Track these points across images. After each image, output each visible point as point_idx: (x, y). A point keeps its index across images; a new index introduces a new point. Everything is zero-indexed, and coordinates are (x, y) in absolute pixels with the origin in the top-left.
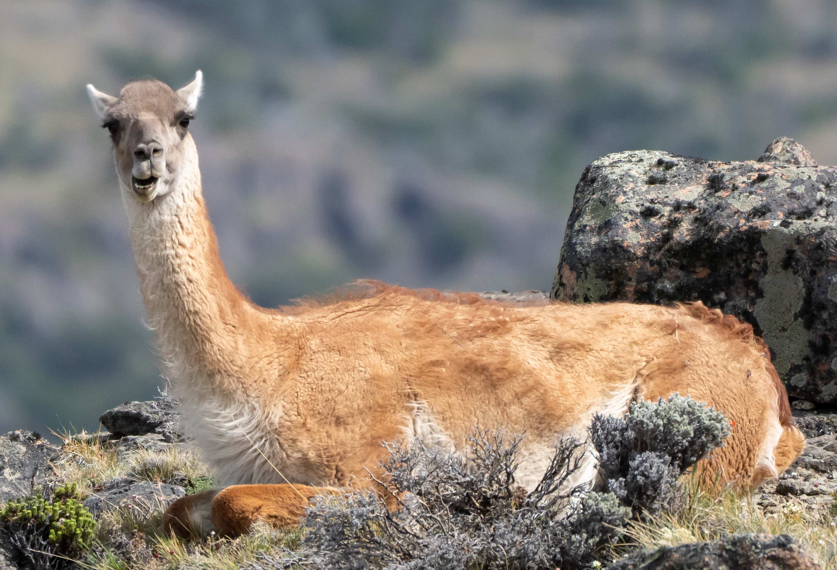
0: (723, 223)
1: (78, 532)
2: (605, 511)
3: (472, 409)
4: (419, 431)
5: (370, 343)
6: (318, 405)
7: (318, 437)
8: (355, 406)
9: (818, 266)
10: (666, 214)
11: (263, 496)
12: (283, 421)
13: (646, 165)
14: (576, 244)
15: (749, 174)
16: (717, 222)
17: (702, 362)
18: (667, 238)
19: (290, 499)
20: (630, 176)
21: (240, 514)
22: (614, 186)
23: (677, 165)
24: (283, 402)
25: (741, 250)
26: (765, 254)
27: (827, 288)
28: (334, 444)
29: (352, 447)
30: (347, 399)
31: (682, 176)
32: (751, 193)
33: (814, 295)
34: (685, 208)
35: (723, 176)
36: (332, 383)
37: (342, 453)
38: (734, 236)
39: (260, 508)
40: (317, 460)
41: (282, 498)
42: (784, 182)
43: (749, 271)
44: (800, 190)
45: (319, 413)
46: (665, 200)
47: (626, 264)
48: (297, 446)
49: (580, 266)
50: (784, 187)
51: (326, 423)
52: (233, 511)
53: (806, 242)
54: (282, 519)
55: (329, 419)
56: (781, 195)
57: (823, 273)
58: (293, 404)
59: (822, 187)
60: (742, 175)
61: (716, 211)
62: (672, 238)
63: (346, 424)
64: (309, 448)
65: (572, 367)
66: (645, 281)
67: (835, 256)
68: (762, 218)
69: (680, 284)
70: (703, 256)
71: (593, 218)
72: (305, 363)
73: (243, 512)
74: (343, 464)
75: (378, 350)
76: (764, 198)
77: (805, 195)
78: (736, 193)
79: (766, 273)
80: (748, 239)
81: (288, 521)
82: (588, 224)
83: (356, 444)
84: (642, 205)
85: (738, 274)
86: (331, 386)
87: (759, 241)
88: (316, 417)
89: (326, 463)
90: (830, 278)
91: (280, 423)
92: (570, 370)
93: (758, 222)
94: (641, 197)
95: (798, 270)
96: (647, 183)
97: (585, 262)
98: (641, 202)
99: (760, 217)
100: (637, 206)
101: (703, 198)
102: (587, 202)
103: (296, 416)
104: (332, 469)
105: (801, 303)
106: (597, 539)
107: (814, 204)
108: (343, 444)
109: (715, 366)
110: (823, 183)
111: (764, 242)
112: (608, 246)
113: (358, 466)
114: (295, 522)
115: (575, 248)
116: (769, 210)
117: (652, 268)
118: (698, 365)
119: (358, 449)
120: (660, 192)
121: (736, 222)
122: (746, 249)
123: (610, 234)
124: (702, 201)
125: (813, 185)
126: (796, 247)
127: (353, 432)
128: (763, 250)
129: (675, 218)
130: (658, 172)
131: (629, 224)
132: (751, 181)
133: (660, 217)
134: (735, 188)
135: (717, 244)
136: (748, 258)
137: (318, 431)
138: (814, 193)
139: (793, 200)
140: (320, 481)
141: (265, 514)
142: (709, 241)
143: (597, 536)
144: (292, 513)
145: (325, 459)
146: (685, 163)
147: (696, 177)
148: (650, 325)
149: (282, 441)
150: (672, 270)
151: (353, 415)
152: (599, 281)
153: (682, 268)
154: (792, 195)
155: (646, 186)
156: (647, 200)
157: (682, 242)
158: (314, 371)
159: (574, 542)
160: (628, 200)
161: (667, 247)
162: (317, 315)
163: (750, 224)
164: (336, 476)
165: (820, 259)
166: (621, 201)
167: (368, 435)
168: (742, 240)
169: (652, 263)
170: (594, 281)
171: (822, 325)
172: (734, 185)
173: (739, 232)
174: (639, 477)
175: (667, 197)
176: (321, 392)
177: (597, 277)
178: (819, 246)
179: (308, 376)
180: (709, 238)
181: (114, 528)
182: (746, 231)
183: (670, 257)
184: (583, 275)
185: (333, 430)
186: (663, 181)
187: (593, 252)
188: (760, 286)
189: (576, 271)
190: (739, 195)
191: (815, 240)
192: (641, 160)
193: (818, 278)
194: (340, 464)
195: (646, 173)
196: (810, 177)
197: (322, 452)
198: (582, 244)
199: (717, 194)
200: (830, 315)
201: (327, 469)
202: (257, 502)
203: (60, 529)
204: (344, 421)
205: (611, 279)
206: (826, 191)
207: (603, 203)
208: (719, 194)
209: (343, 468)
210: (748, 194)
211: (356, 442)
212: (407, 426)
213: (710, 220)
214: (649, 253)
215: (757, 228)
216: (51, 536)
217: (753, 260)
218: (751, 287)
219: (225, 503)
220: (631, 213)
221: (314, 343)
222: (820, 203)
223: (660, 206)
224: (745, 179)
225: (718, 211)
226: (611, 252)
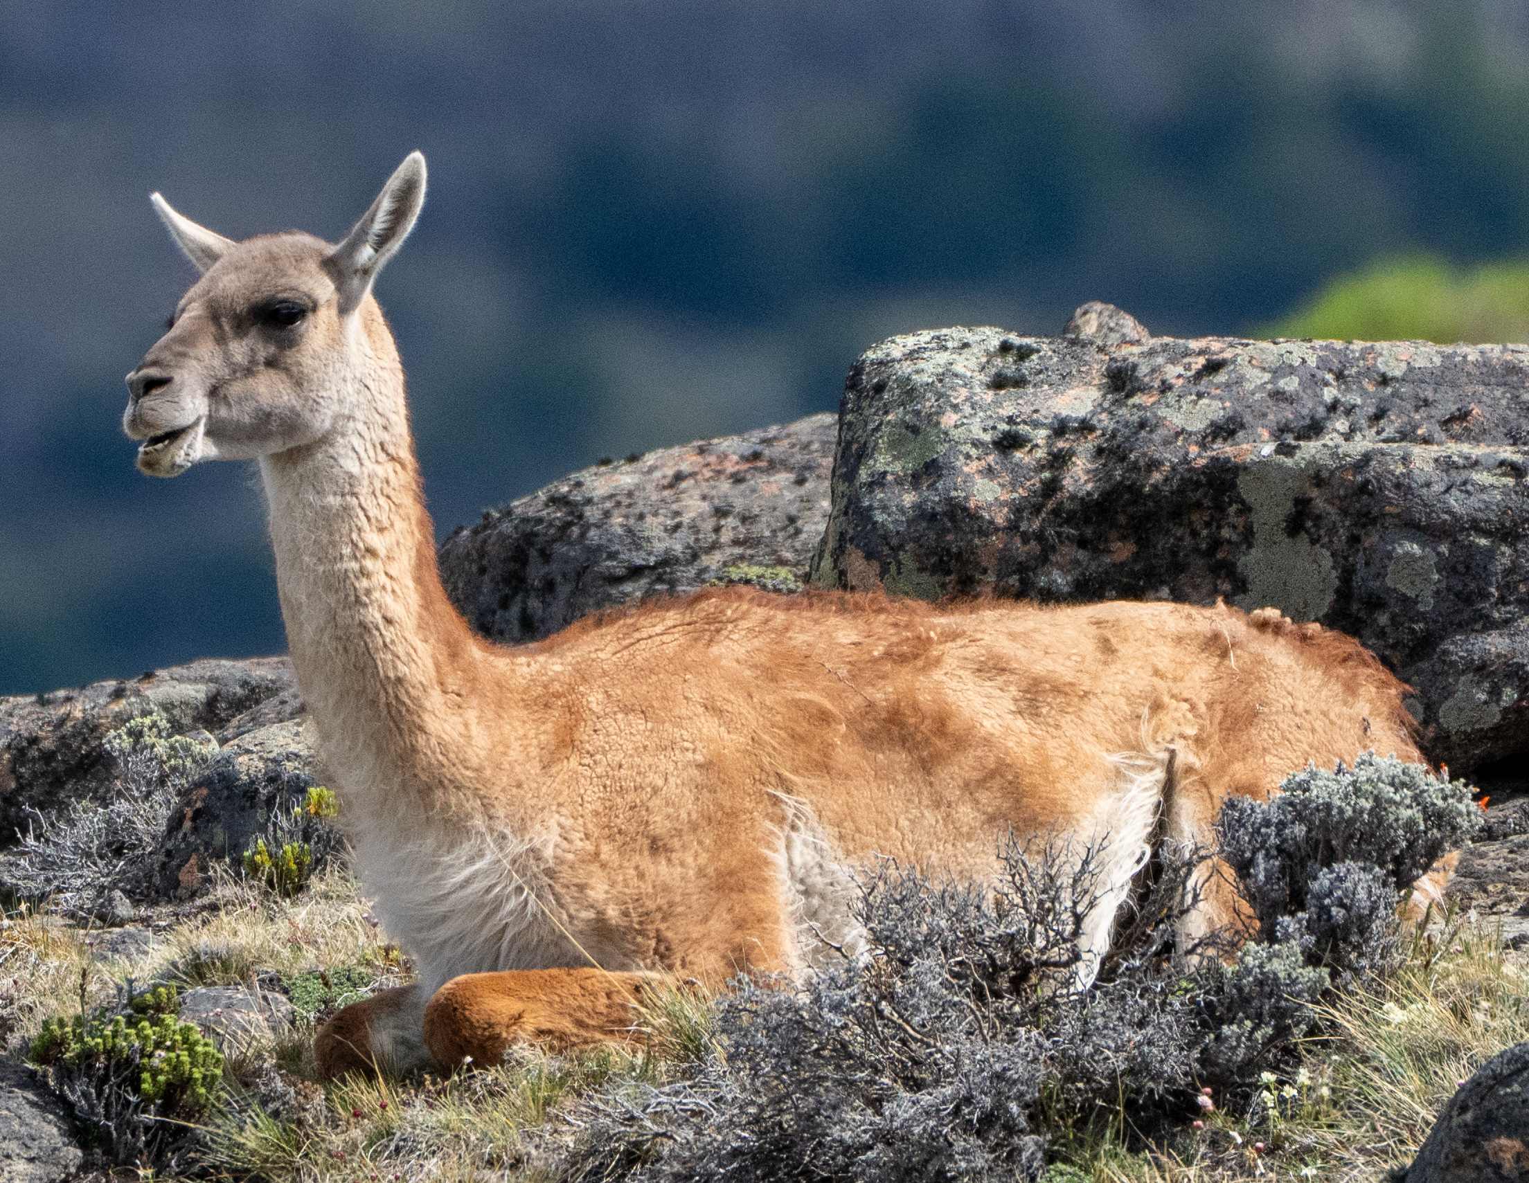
0: (1157, 456)
1: (197, 1075)
2: (1282, 975)
3: (891, 815)
4: (798, 861)
5: (695, 695)
6: (617, 816)
7: (621, 878)
8: (684, 816)
9: (1364, 526)
10: (1040, 442)
11: (524, 994)
12: (559, 852)
13: (979, 355)
14: (870, 508)
15: (1186, 360)
16: (1145, 455)
17: (1284, 706)
18: (1051, 487)
19: (574, 997)
20: (956, 375)
21: (485, 1029)
22: (929, 395)
23: (1038, 351)
24: (557, 816)
25: (1198, 505)
26: (1246, 509)
27: (1385, 567)
28: (650, 890)
29: (683, 894)
30: (667, 805)
31: (1053, 371)
32: (1200, 395)
33: (1357, 580)
34: (1075, 430)
35: (1135, 367)
36: (639, 773)
37: (665, 907)
38: (1182, 479)
39: (520, 1016)
40: (623, 922)
41: (559, 996)
42: (1257, 372)
43: (1216, 543)
44: (1290, 384)
45: (620, 832)
46: (1035, 416)
47: (976, 541)
48: (586, 896)
49: (886, 550)
50: (1259, 382)
51: (633, 850)
52: (471, 1023)
53: (1335, 482)
54: (562, 1037)
55: (639, 843)
56: (1257, 396)
57: (1375, 538)
58: (575, 819)
59: (1329, 377)
60: (1173, 363)
61: (1136, 433)
62: (1061, 488)
63: (668, 850)
64: (608, 899)
65: (1057, 727)
66: (1014, 572)
67: (1397, 506)
68: (1230, 442)
69: (1083, 574)
70: (1122, 519)
71: (895, 458)
72: (586, 738)
73: (491, 1025)
74: (668, 928)
75: (711, 708)
76: (1228, 404)
77: (1301, 393)
78: (1171, 397)
79: (1250, 546)
80: (1210, 484)
81: (573, 1039)
82: (888, 469)
83: (691, 888)
84: (994, 428)
85: (1196, 550)
86: (638, 779)
87: (1233, 486)
88: (614, 840)
89: (637, 927)
90: (1390, 548)
91: (556, 857)
92: (1055, 733)
93: (1224, 449)
94: (989, 413)
95: (1320, 536)
96: (989, 387)
97: (894, 542)
98: (991, 423)
99: (1225, 440)
100: (985, 430)
101: (1104, 410)
102: (877, 429)
103: (581, 840)
104: (649, 939)
105: (1330, 598)
106: (1270, 1031)
107: (1321, 411)
108: (666, 889)
109: (1307, 712)
110: (1330, 371)
111: (1244, 485)
112: (938, 509)
113: (699, 928)
114: (586, 1042)
115: (870, 518)
116: (1242, 426)
117: (1027, 548)
118: (1277, 712)
119: (695, 897)
120: (1020, 401)
121: (1182, 452)
122: (1207, 502)
123: (940, 485)
124: (1104, 416)
125: (1313, 376)
126: (1314, 493)
127: (682, 864)
128: (1243, 502)
129: (1061, 450)
130: (1007, 364)
131: (974, 466)
132: (1193, 372)
133: (1030, 451)
134: (1166, 388)
135: (1150, 496)
136: (1212, 517)
137: (621, 867)
138: (1318, 390)
139: (1283, 405)
140: (627, 961)
141: (530, 1028)
142: (1134, 490)
143: (1267, 1024)
144: (580, 1024)
145: (636, 919)
146: (1053, 347)
147: (1079, 371)
148: (1179, 640)
149: (558, 888)
150: (1065, 550)
151: (679, 833)
152: (925, 576)
153: (1082, 543)
154: (1278, 396)
155: (991, 393)
156: (1001, 419)
157: (1080, 495)
158: (605, 753)
159: (1227, 1038)
160: (965, 421)
161: (1050, 505)
162: (586, 648)
163: (1209, 453)
164: (656, 952)
165: (1369, 513)
166: (953, 423)
167: (710, 871)
168: (1198, 484)
169: (1025, 538)
170: (916, 578)
171: (1378, 638)
172: (1163, 382)
173: (1191, 470)
174: (1334, 910)
175: (1036, 411)
176: (622, 791)
177: (921, 570)
178: (1363, 488)
179: (595, 762)
180: (1134, 484)
181: (266, 1065)
182: (1206, 466)
183: (1060, 526)
184: (893, 568)
185: (646, 862)
186: (1020, 382)
187: (910, 522)
188: (1239, 570)
189: (880, 561)
190: (1178, 401)
191: (1354, 476)
192: (966, 345)
193: (1365, 549)
194: (663, 926)
195: (983, 368)
196: (1304, 361)
197: (631, 906)
198: (884, 508)
199: (1131, 402)
200: (1393, 618)
201: (639, 939)
202: (515, 1006)
203: (161, 1071)
204: (665, 845)
205: (949, 573)
206: (1339, 386)
207: (915, 430)
208: (1137, 399)
209: (669, 934)
210: (1194, 397)
211: (690, 885)
212: (776, 851)
213: (1131, 451)
214: (1019, 519)
215: (1228, 460)
216: (145, 1086)
217: (1223, 523)
218: (1223, 572)
219: (455, 1009)
220: (976, 444)
221: (595, 700)
222: (1333, 407)
223: (1027, 428)
224: (1180, 369)
225: (1143, 433)
226: (946, 520)
